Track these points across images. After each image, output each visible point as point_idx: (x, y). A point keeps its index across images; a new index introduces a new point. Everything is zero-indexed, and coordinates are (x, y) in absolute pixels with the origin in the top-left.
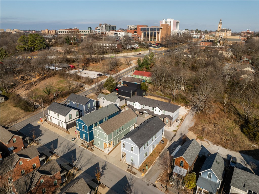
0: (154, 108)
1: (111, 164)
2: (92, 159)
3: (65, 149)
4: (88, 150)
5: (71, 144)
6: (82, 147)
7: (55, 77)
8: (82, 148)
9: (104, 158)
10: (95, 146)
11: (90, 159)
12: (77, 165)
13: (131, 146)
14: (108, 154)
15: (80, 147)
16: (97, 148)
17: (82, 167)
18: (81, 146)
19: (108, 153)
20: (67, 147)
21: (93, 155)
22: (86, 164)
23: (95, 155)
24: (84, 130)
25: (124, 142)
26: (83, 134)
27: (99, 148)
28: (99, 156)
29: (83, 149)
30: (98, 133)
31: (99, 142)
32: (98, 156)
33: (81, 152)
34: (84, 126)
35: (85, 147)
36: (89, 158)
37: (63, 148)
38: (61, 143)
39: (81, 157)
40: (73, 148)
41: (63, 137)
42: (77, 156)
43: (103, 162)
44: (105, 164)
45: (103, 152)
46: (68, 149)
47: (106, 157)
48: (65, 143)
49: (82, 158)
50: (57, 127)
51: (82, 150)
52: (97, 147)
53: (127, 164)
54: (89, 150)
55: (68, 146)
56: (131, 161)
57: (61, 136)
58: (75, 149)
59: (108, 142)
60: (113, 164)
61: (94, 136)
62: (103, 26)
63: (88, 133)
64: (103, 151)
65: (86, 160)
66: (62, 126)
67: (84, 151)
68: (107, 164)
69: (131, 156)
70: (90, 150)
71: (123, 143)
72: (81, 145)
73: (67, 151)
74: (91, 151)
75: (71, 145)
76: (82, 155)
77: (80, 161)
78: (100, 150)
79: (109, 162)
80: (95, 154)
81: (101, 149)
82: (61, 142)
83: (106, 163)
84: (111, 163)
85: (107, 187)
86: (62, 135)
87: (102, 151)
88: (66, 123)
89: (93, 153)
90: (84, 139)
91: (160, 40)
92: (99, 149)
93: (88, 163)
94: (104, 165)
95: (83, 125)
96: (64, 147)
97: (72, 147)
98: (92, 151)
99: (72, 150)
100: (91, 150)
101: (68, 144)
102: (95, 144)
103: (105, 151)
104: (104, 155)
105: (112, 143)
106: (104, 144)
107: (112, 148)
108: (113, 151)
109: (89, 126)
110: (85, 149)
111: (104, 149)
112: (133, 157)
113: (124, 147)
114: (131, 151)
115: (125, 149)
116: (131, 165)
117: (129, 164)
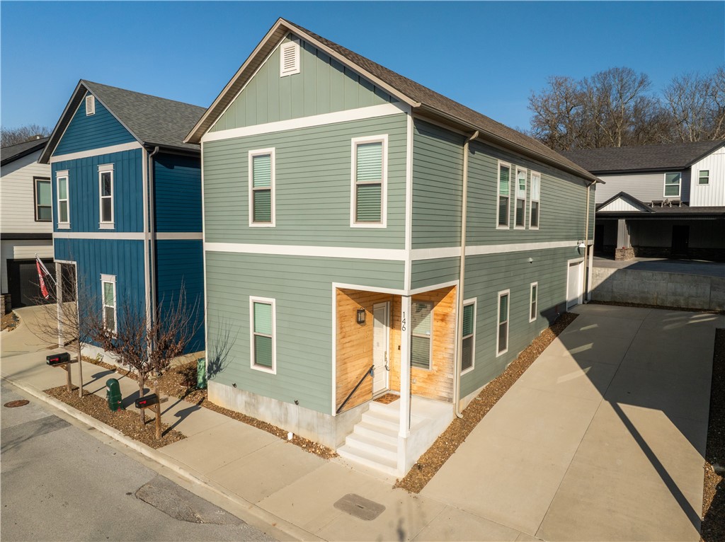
4: (108, 431)
6: (55, 403)
8: (41, 416)
10: (217, 391)
14: (413, 483)
15: (23, 403)
16: (238, 416)
18: (44, 398)
19: (401, 472)
21: (156, 488)
24: (111, 224)
26: (105, 279)
27: (267, 412)
29: (53, 423)
31: (264, 313)
32: (234, 504)
34: (110, 168)
35: (86, 400)
45: (325, 453)
47: (383, 526)
51: (30, 431)
52: (239, 403)
54: (117, 435)
61: (207, 247)
63: (145, 236)
64: (325, 440)
72: (49, 391)
78: (283, 435)
81: (296, 420)
87: (298, 441)
92: (262, 425)
95: (102, 170)
98: (154, 444)
102: (219, 369)
103: (350, 441)
104: (348, 497)
105: (442, 320)
106: (341, 328)
107: (450, 400)
108: (462, 438)
109: (157, 148)
110: (66, 424)
111: (334, 413)
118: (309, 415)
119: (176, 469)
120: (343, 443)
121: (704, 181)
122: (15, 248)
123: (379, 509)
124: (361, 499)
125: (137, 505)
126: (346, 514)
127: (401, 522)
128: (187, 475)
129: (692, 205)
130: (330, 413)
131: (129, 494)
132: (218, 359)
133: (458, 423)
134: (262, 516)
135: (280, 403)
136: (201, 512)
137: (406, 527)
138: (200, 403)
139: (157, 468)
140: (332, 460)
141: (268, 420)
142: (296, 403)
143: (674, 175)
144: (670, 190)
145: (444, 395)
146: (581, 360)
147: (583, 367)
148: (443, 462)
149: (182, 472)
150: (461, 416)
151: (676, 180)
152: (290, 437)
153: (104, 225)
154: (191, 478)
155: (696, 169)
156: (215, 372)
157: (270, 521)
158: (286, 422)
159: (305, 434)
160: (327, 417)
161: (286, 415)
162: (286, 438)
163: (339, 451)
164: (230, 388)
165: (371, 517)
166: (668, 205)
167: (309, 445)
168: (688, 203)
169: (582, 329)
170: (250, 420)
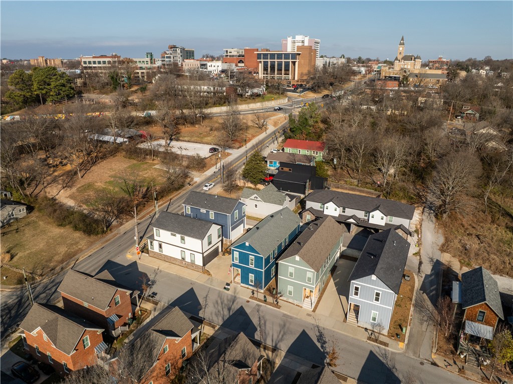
0: (368, 212)
2: (287, 325)
3: (220, 308)
4: (268, 306)
5: (227, 297)
6: (254, 301)
7: (117, 157)
8: (255, 304)
9: (310, 320)
11: (285, 325)
12: (265, 340)
13: (376, 291)
14: (314, 311)
15: (248, 302)
16: (285, 301)
17: (276, 342)
18: (251, 300)
19: (312, 309)
20: (222, 304)
21: (285, 315)
22: (283, 336)
23: (289, 316)
24: (253, 266)
25: (357, 284)
26: (250, 274)
28: (298, 317)
29: (259, 306)
30: (291, 270)
31: (290, 288)
32: (295, 316)
33: (258, 311)
34: (253, 257)
35: (260, 300)
36: (282, 323)
37: (214, 306)
38: (206, 297)
39: (262, 322)
40: (235, 304)
41: (201, 283)
42: (255, 321)
43: (313, 329)
44: (319, 332)
45: (301, 307)
46: (226, 307)
47: (312, 317)
48: (213, 297)
49: (267, 324)
50: (177, 263)
51: (257, 307)
52: (285, 299)
53: (360, 327)
55: (223, 301)
56: (371, 321)
57: (196, 281)
58: (242, 307)
59: (314, 287)
60: (333, 329)
61: (279, 277)
62: (178, 49)
63: (263, 271)
64: (301, 305)
65: (277, 328)
66: (192, 260)
67: (262, 308)
68: (322, 331)
69: (373, 311)
70: (272, 306)
71: (355, 286)
72: (250, 298)
73: (227, 314)
74: (275, 309)
75: (228, 300)
76: (263, 317)
77: (267, 332)
78: (294, 304)
79: (325, 327)
80: (289, 314)
81: (296, 302)
82: (205, 295)
83: (320, 329)
84: (328, 328)
85: (349, 378)
86: (196, 279)
87: (297, 305)
88: (203, 254)
89: (283, 311)
90: (251, 283)
91: (296, 78)
92: (290, 302)
93: (284, 334)
94: (318, 334)
95: (250, 256)
98: (279, 308)
99: (236, 309)
100: (277, 305)
101: (220, 297)
104: (307, 313)
106: (304, 292)
108: (319, 303)
110: (261, 306)
112: (378, 313)
113: (356, 294)
114: (374, 301)
115: (360, 298)
116: (369, 327)
117: (365, 327)
118: (298, 302)
121: (373, 217)
123: (311, 315)
124: (309, 314)
126: (308, 316)
128: (286, 313)
129: (369, 222)
131: (282, 316)
132: (280, 292)
135: (294, 300)
137: (314, 317)
138: (277, 298)
142: (296, 300)
144: (365, 216)
146: (336, 284)
147: (336, 287)
148: (317, 308)
150: (318, 299)
151: (367, 213)
153: (250, 265)
157: (300, 318)
158: (294, 302)
160: (301, 302)
163: (303, 306)
166: (364, 220)
167: (299, 306)
168: (368, 220)
169: (338, 273)
170: (288, 302)
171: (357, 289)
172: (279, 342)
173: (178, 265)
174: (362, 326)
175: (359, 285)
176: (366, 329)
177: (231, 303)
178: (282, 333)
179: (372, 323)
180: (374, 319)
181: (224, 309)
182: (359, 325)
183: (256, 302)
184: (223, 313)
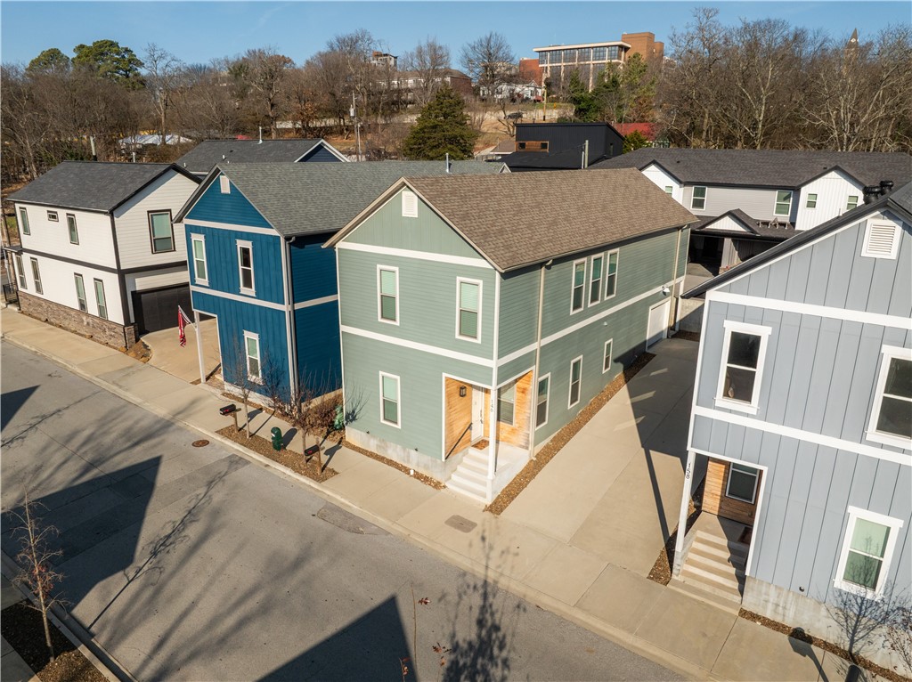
1: (562, 621)
2: (317, 563)
3: (58, 458)
4: (281, 468)
5: (136, 423)
6: (228, 443)
8: (224, 454)
9: (461, 553)
10: (352, 434)
11: (298, 563)
14: (496, 508)
15: (205, 443)
16: (371, 455)
17: (173, 656)
18: (219, 438)
19: (489, 501)
20: (84, 444)
21: (330, 511)
22: (241, 624)
23: (348, 516)
24: (252, 291)
25: (744, 314)
26: (248, 335)
27: (394, 453)
28: (396, 529)
29: (235, 462)
30: (390, 282)
31: (391, 385)
32: (382, 521)
33: (210, 484)
34: (248, 245)
35: (253, 441)
37: (45, 449)
38: (44, 417)
40: (138, 448)
41: (87, 375)
43: (453, 598)
44: (480, 624)
45: (437, 485)
46: (89, 458)
47: (474, 536)
51: (223, 468)
52: (372, 446)
53: (754, 617)
54: (289, 472)
55: (105, 433)
56: (840, 583)
58: (155, 463)
59: (493, 364)
60: (581, 616)
61: (343, 328)
63: (285, 308)
64: (437, 477)
65: (244, 573)
66: (100, 307)
67: (242, 473)
68: (505, 622)
69: (855, 512)
70: (297, 470)
71: (732, 326)
72: (220, 432)
74: (303, 479)
75: (127, 433)
76: (216, 513)
78: (407, 471)
79: (532, 596)
80: (355, 508)
81: (415, 461)
83: (497, 603)
84: (545, 601)
86: (81, 366)
87: (418, 476)
88: (123, 274)
89: (330, 491)
90: (252, 378)
92: (390, 463)
93: (265, 609)
95: (241, 244)
96: (53, 448)
97: (137, 444)
98: (320, 480)
100: (315, 464)
101: (104, 422)
102: (354, 419)
103: (454, 477)
104: (454, 517)
105: (523, 392)
106: (448, 402)
107: (527, 448)
108: (534, 475)
109: (293, 238)
110: (248, 462)
111: (443, 460)
112: (896, 524)
113: (740, 387)
114: (873, 434)
115: (764, 415)
116: (825, 627)
117: (791, 622)
118: (425, 459)
119: (338, 498)
120: (450, 478)
121: (811, 204)
122: (137, 280)
123: (474, 525)
124: (462, 518)
125: (321, 523)
126: (453, 529)
127: (484, 531)
128: (347, 502)
129: (797, 228)
130: (441, 459)
131: (314, 515)
132: (353, 412)
133: (532, 464)
134: (400, 529)
135: (404, 449)
136: (362, 527)
137: (486, 534)
138: (340, 443)
139: (325, 497)
140: (443, 490)
141: (395, 459)
142: (416, 450)
143: (786, 193)
144: (780, 209)
145: (523, 444)
146: (638, 409)
147: (636, 417)
148: (518, 494)
149: (343, 500)
150: (535, 459)
151: (787, 198)
152: (412, 472)
153: (244, 290)
154: (350, 504)
155: (805, 191)
156: (351, 421)
157: (407, 533)
158: (408, 461)
159: (421, 471)
160: (439, 461)
161: (408, 457)
162: (409, 474)
163: (447, 485)
164: (364, 434)
165: (468, 530)
166: (775, 225)
167: (426, 480)
168: (793, 224)
169: (653, 374)
170: (381, 459)
171: (745, 349)
172: (193, 656)
173: (75, 332)
174: (769, 615)
175: (761, 316)
176: (800, 639)
177: (129, 444)
178: (252, 604)
179: (845, 601)
180: (865, 571)
181: (70, 463)
182: (751, 602)
183: (237, 447)
184: (52, 475)
